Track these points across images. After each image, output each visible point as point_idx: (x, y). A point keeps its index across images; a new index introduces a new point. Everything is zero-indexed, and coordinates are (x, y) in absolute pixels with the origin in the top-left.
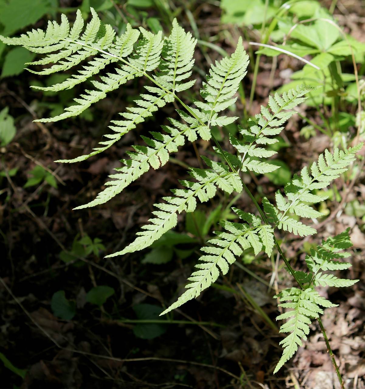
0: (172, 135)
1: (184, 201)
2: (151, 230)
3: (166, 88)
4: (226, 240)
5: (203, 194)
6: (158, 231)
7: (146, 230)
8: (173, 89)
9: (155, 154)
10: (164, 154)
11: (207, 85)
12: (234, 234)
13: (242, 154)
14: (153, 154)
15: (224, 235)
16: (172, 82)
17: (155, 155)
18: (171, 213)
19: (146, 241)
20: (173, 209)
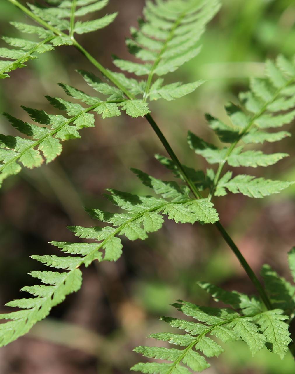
0: (69, 114)
1: (96, 246)
2: (26, 309)
3: (56, 28)
4: (188, 333)
5: (135, 230)
6: (41, 307)
7: (17, 309)
8: (70, 29)
9: (33, 147)
10: (51, 146)
11: (139, 34)
12: (205, 323)
13: (215, 167)
14: (29, 148)
15: (183, 325)
16: (68, 19)
17: (33, 149)
18: (69, 271)
19: (16, 329)
20: (73, 264)
